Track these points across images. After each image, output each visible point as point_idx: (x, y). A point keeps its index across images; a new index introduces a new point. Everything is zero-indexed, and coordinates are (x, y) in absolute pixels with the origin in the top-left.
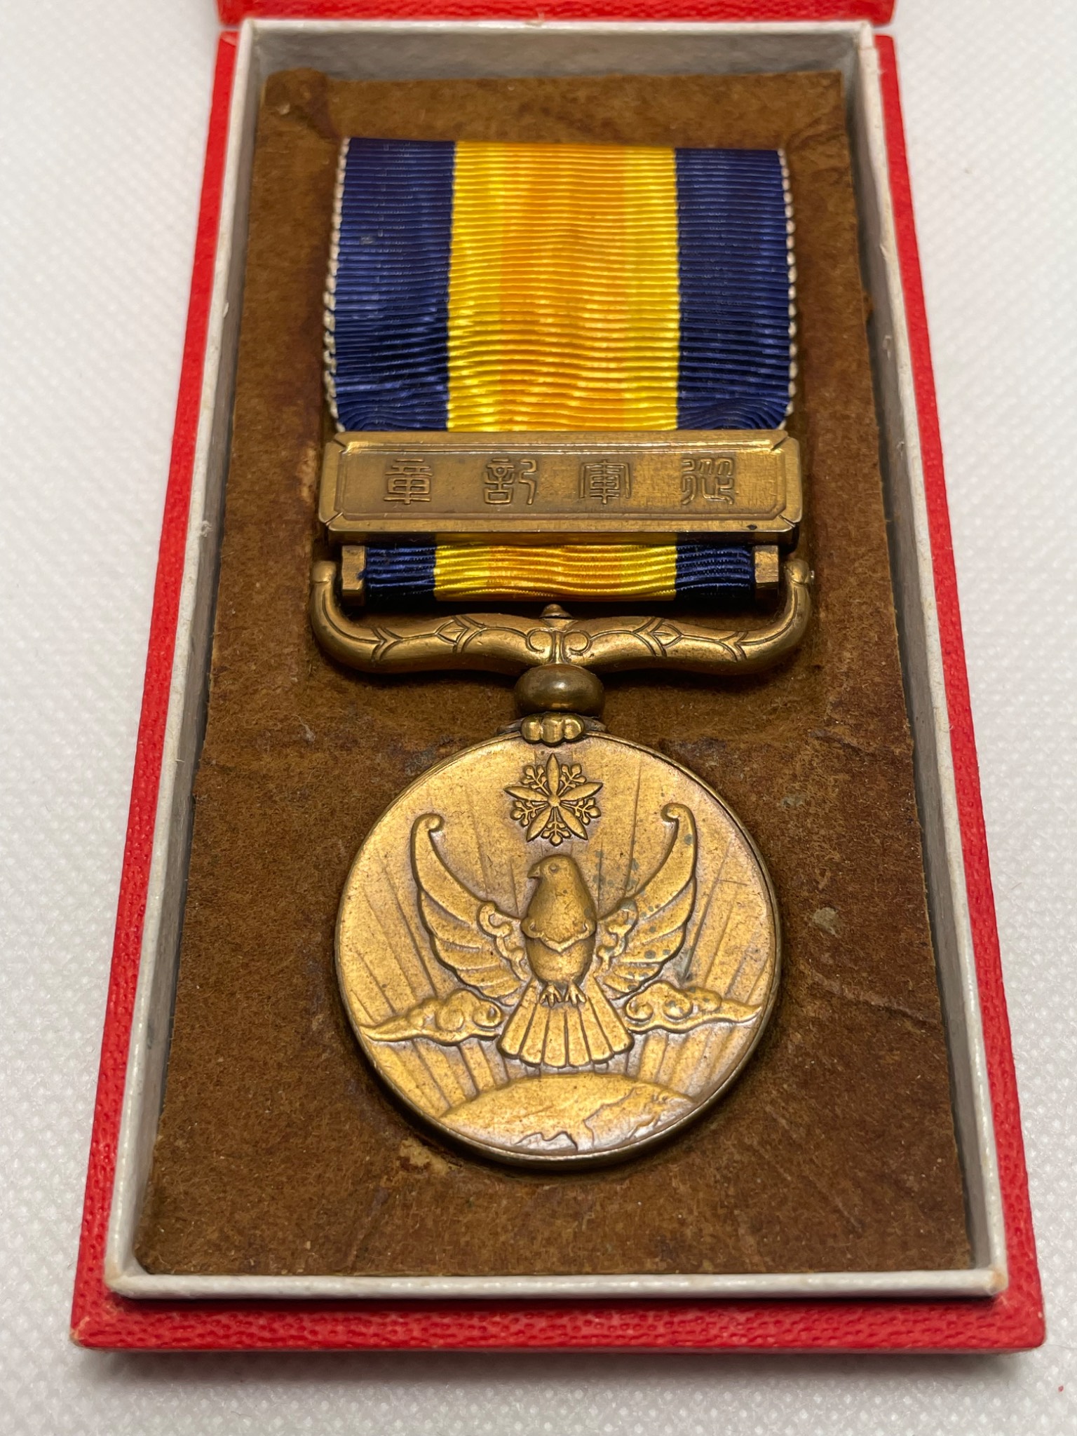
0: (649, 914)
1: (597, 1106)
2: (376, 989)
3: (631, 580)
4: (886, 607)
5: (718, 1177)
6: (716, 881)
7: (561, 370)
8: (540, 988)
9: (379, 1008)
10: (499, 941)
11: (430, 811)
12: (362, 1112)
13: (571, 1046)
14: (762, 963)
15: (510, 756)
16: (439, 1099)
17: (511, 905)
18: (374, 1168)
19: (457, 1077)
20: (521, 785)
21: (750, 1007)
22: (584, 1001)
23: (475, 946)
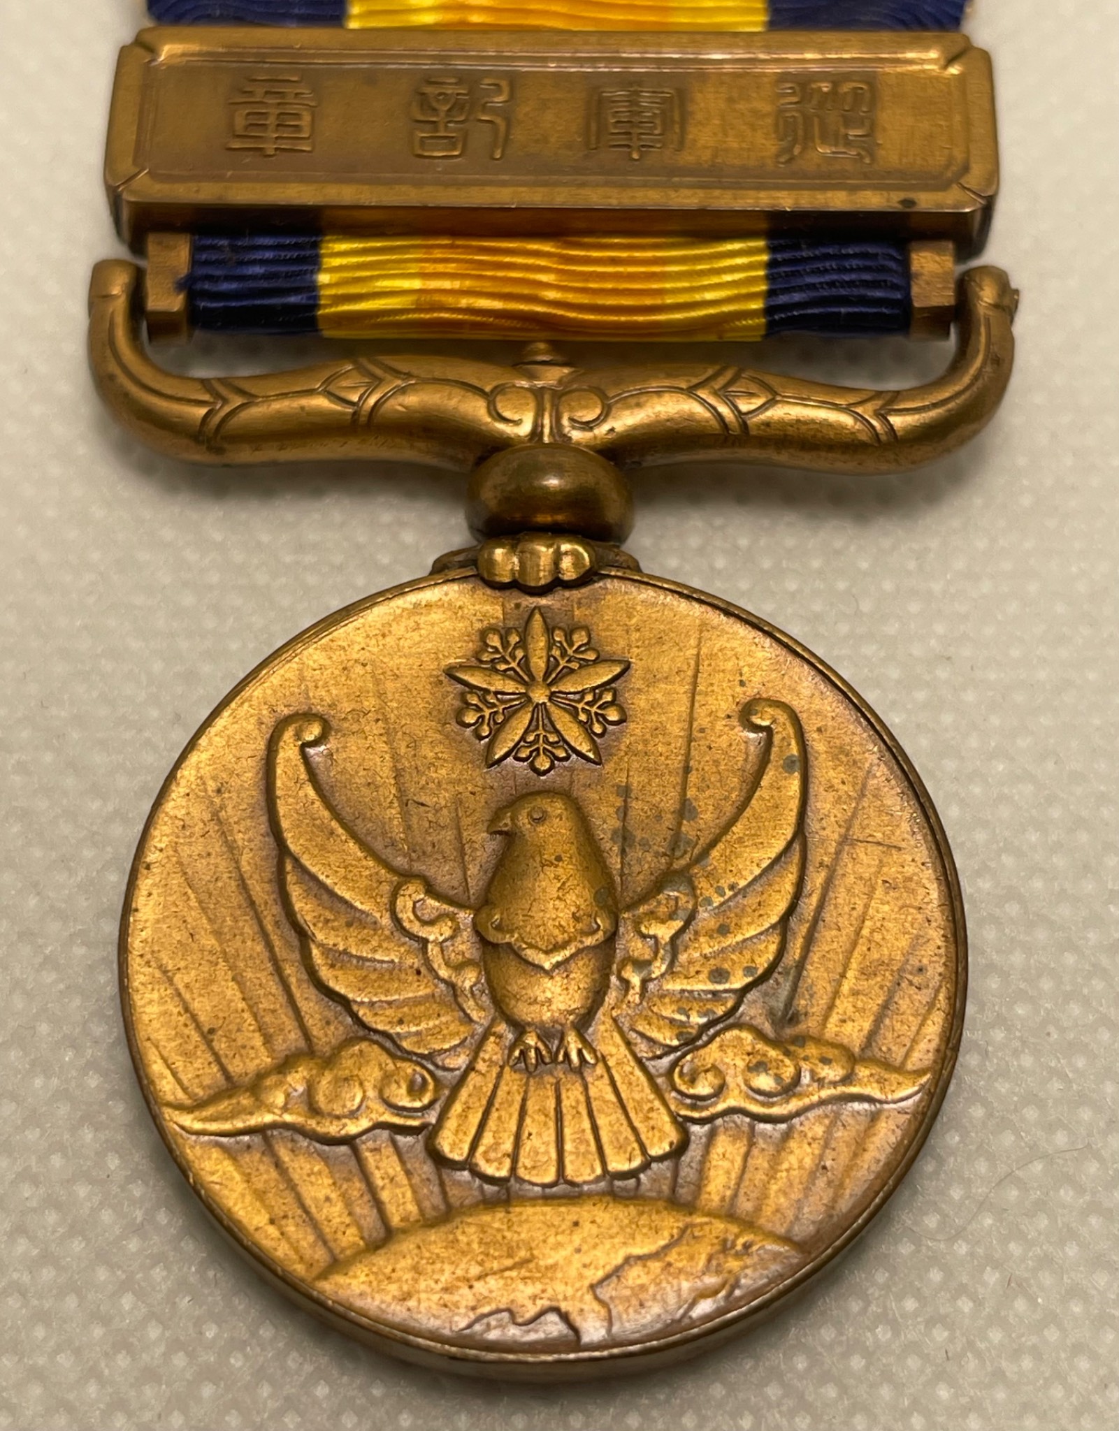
0: (717, 900)
1: (619, 1260)
2: (196, 1037)
3: (681, 299)
6: (845, 840)
8: (509, 1037)
9: (200, 1072)
10: (433, 950)
11: (304, 708)
13: (568, 1146)
14: (930, 992)
15: (455, 611)
16: (313, 1246)
17: (456, 884)
19: (348, 1204)
20: (477, 662)
21: (909, 1073)
22: (592, 1061)
23: (386, 959)
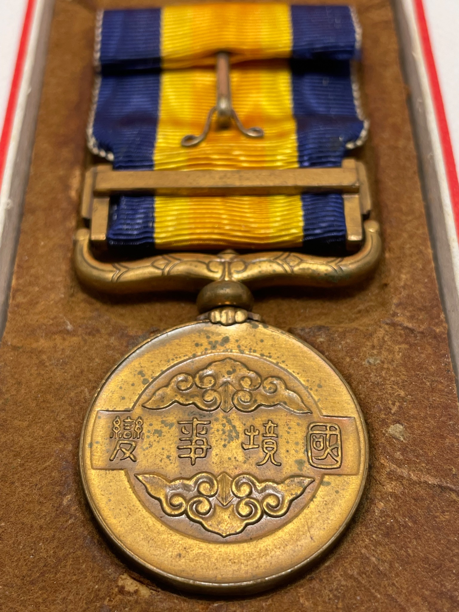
4: (426, 249)
5: (331, 596)
12: (94, 557)
18: (100, 593)
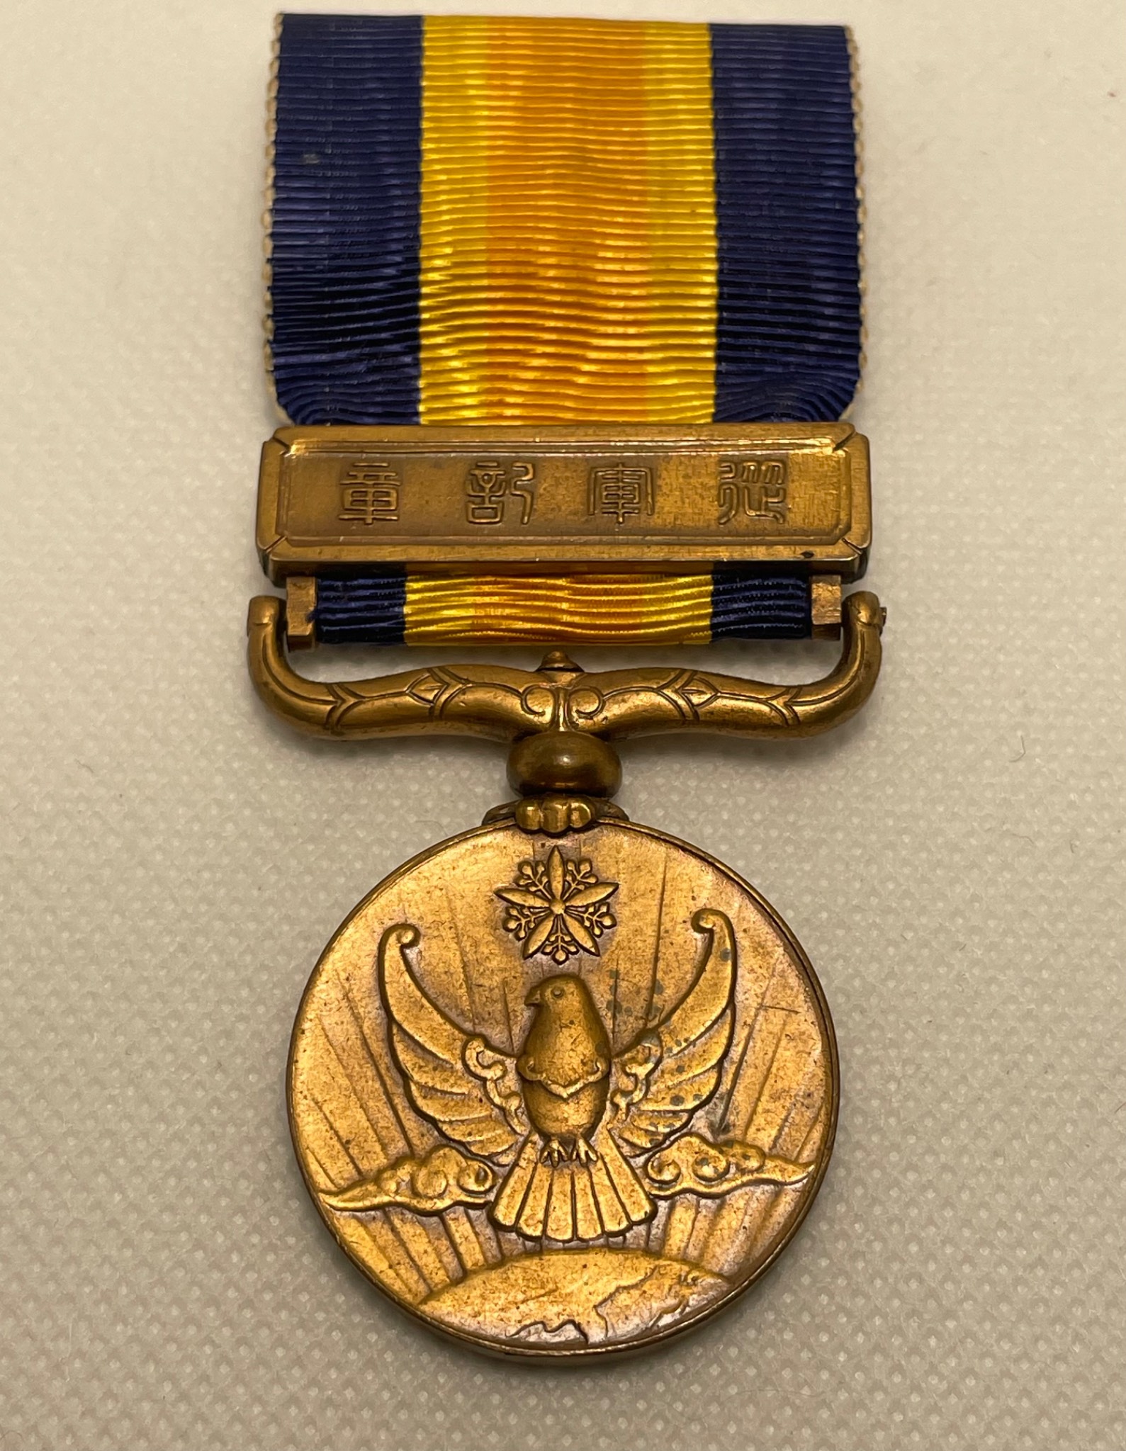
0: (676, 1050)
1: (612, 1289)
2: (338, 1146)
3: (654, 619)
6: (761, 1007)
7: (565, 338)
8: (541, 1144)
9: (341, 1169)
10: (490, 1085)
11: (402, 920)
13: (580, 1216)
14: (815, 1110)
15: (501, 851)
16: (417, 1282)
17: (504, 1040)
19: (439, 1256)
20: (517, 887)
21: (801, 1164)
22: (595, 1159)
23: (459, 1091)
